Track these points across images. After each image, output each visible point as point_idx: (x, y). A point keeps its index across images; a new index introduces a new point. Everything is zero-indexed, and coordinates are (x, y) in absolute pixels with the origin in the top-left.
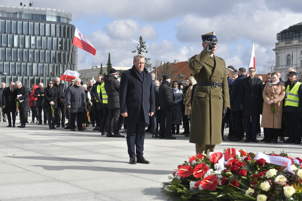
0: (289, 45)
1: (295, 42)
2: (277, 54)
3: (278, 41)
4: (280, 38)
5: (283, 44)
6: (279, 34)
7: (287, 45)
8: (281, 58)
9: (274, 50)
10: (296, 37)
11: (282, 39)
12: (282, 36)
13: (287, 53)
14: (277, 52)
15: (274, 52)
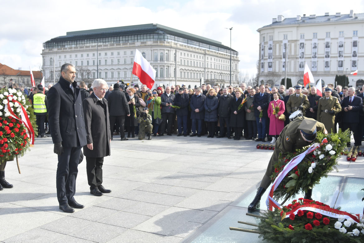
0: (51, 51)
1: (55, 50)
2: (43, 57)
3: (43, 49)
4: (45, 46)
5: (47, 51)
6: (44, 43)
7: (50, 52)
8: (46, 60)
9: (41, 54)
10: (56, 46)
11: (46, 47)
12: (46, 45)
13: (50, 57)
14: (44, 55)
15: (41, 56)
